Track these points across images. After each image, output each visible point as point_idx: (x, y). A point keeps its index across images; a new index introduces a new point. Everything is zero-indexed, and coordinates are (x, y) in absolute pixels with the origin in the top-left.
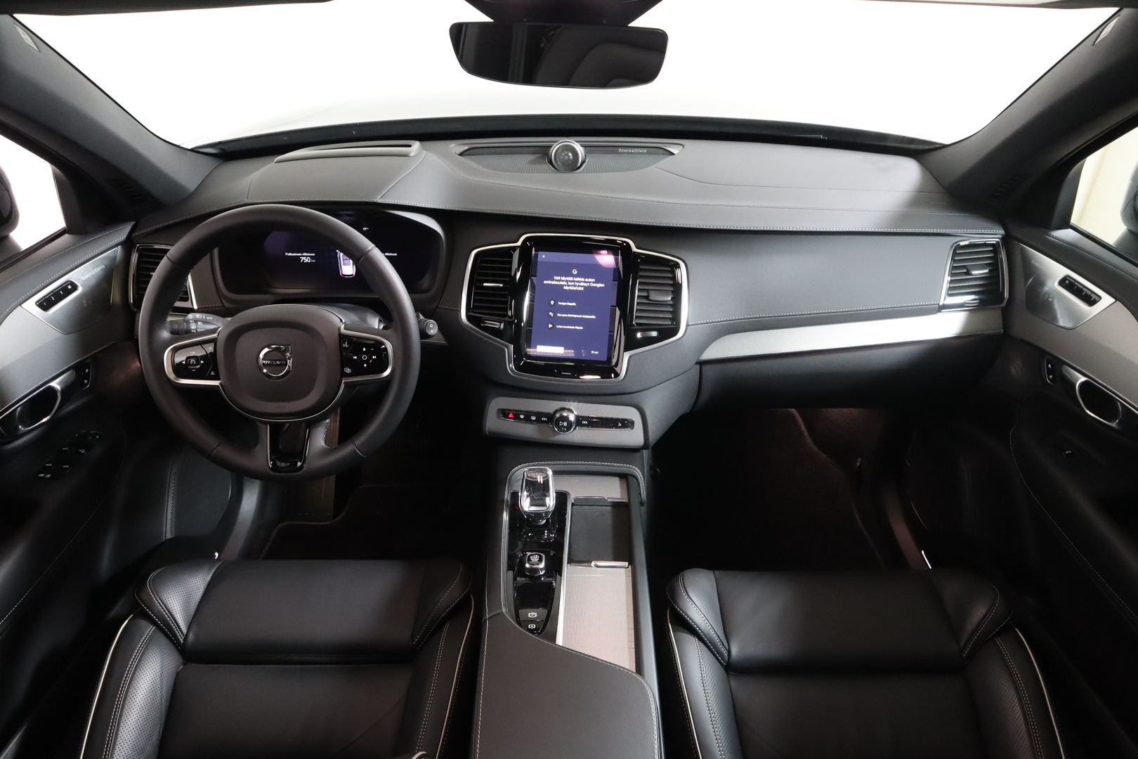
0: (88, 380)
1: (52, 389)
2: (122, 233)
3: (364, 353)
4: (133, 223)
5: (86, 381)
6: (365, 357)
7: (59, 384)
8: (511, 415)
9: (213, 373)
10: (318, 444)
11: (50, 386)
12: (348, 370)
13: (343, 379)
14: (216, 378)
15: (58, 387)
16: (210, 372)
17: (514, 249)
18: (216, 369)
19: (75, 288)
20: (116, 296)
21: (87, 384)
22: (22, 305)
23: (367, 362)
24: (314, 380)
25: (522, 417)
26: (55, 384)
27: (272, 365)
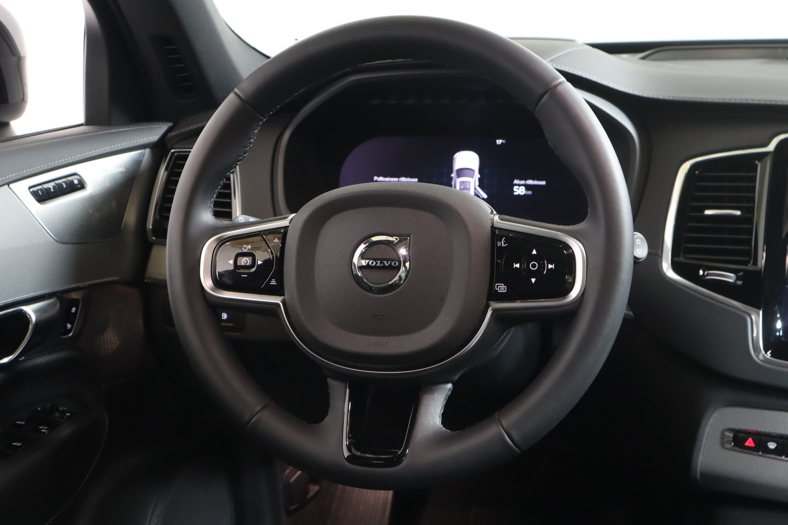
0: (72, 325)
1: (24, 316)
2: (154, 133)
3: (534, 258)
4: (170, 124)
5: (69, 326)
6: (534, 266)
7: (36, 311)
8: (750, 443)
9: (273, 282)
10: (432, 422)
11: (22, 310)
12: (502, 288)
13: (491, 303)
14: (278, 291)
15: (33, 318)
16: (270, 280)
17: (761, 156)
18: (280, 276)
19: (81, 186)
20: (130, 217)
21: (70, 331)
22: (11, 185)
23: (537, 274)
24: (442, 300)
25: (772, 445)
26: (30, 310)
27: (375, 267)
